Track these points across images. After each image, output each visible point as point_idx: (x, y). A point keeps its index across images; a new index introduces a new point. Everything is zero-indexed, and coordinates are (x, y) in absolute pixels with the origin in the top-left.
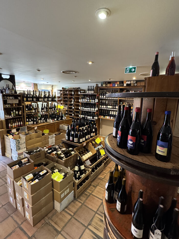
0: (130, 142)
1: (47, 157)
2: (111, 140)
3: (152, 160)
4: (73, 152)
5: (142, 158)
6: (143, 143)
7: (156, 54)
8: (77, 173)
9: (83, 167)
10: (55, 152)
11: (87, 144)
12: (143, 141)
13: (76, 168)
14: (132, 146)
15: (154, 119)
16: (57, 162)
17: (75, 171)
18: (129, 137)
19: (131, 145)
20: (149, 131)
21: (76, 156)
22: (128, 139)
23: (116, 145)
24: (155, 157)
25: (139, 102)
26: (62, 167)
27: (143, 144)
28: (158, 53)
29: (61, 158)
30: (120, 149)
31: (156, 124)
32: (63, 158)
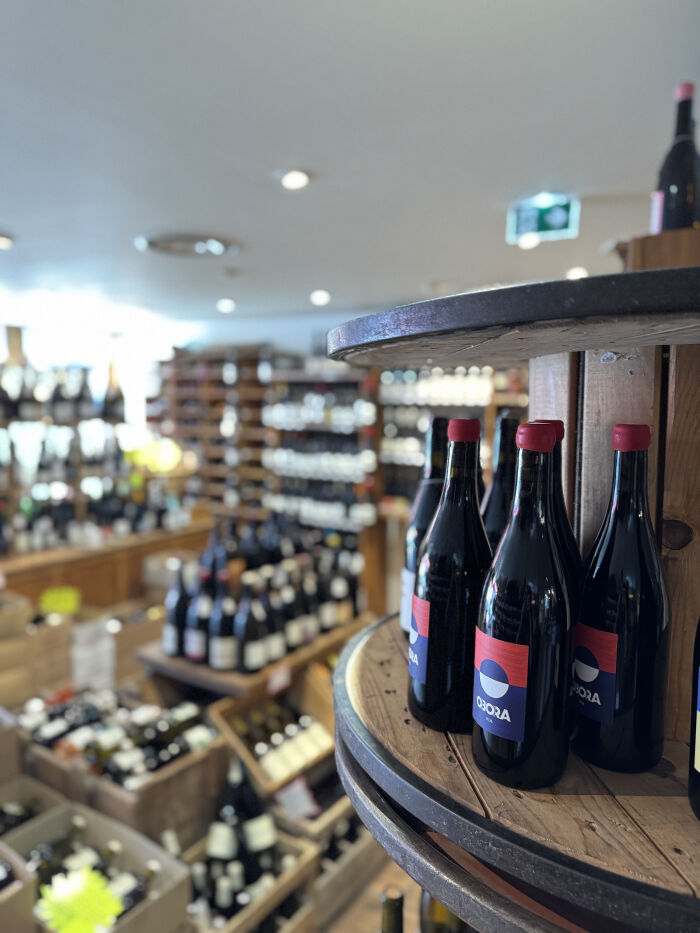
0: (490, 688)
1: (33, 770)
2: (382, 664)
3: (665, 836)
4: (198, 737)
5: (585, 817)
6: (593, 687)
7: (678, 95)
8: (225, 874)
9: (261, 833)
10: (81, 738)
11: (299, 674)
12: (590, 674)
13: (220, 841)
14: (505, 716)
15: (674, 504)
16: (93, 801)
17: (209, 861)
18: (486, 645)
19: (495, 712)
20: (634, 593)
21: (220, 757)
22: (478, 664)
23: (404, 701)
24: (685, 801)
25: (556, 385)
26: (122, 839)
27: (596, 699)
28: (689, 88)
29: (119, 776)
30: (429, 733)
31: (687, 541)
32: (129, 773)
